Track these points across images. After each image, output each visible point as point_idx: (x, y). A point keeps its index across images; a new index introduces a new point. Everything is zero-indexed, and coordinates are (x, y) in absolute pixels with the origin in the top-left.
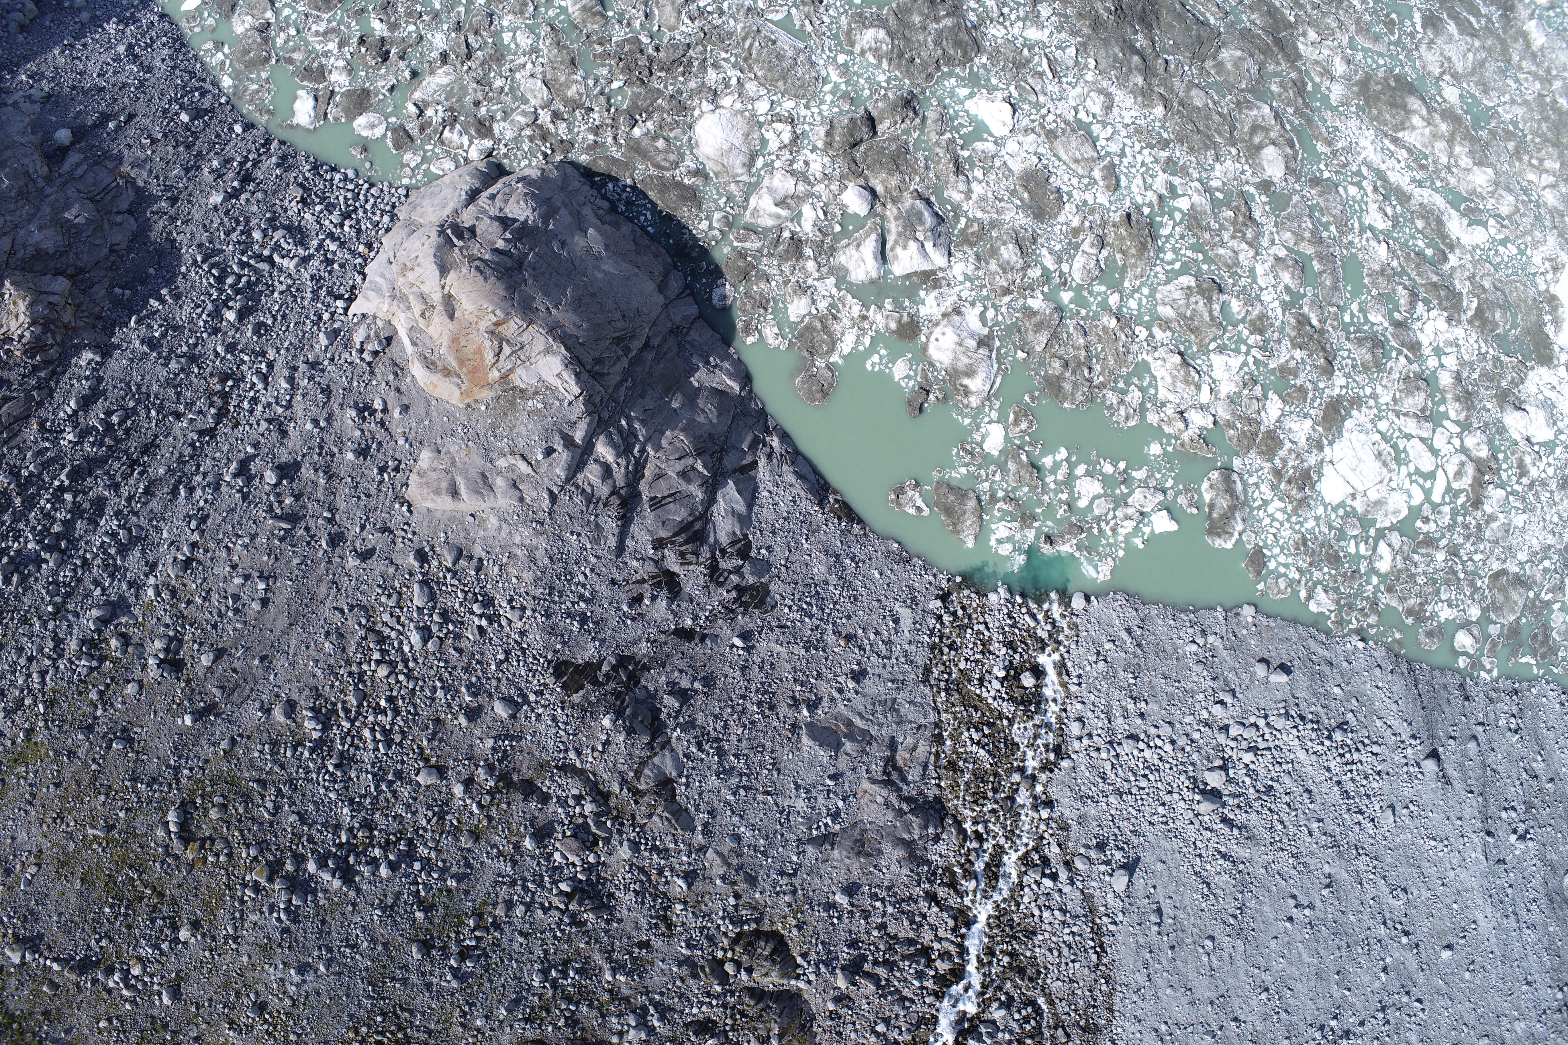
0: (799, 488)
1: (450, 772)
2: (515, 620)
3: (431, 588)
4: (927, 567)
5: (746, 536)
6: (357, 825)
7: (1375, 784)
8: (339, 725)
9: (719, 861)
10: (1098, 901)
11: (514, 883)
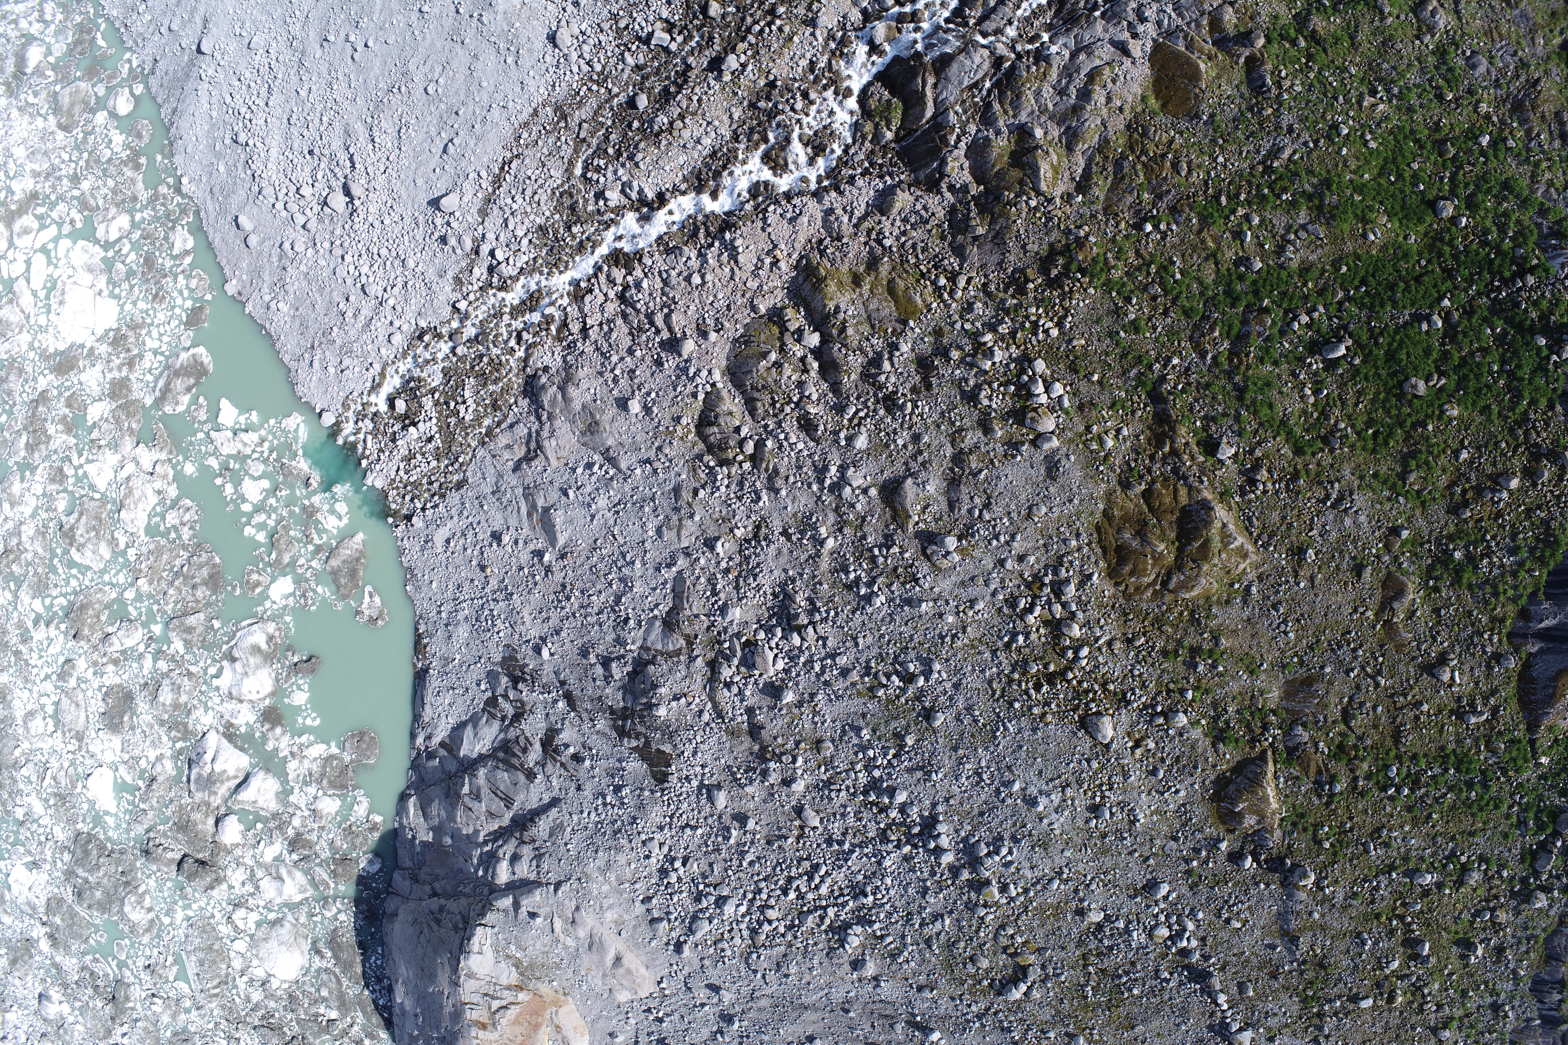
0: (429, 698)
1: (793, 803)
2: (656, 842)
3: (691, 923)
4: (401, 552)
5: (484, 710)
6: (890, 846)
7: (248, 75)
8: (837, 915)
9: (683, 532)
10: (478, 203)
11: (827, 683)
